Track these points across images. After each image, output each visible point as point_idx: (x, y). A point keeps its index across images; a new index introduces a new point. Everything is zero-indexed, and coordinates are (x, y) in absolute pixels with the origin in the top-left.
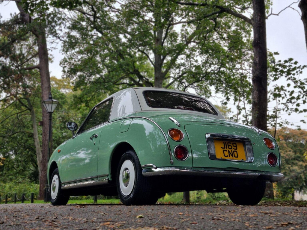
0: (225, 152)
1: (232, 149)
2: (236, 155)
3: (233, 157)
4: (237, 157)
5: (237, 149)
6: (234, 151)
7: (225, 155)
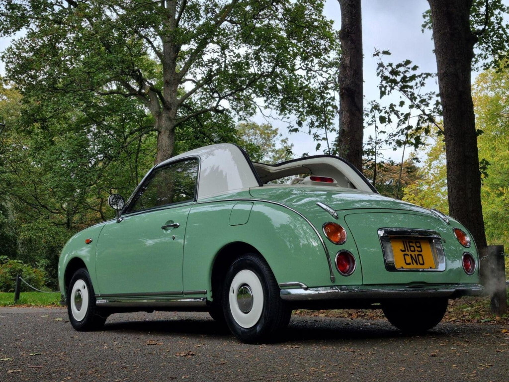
0: (406, 256)
1: (414, 251)
2: (421, 262)
3: (417, 264)
4: (423, 264)
5: (421, 251)
6: (418, 255)
7: (408, 262)
